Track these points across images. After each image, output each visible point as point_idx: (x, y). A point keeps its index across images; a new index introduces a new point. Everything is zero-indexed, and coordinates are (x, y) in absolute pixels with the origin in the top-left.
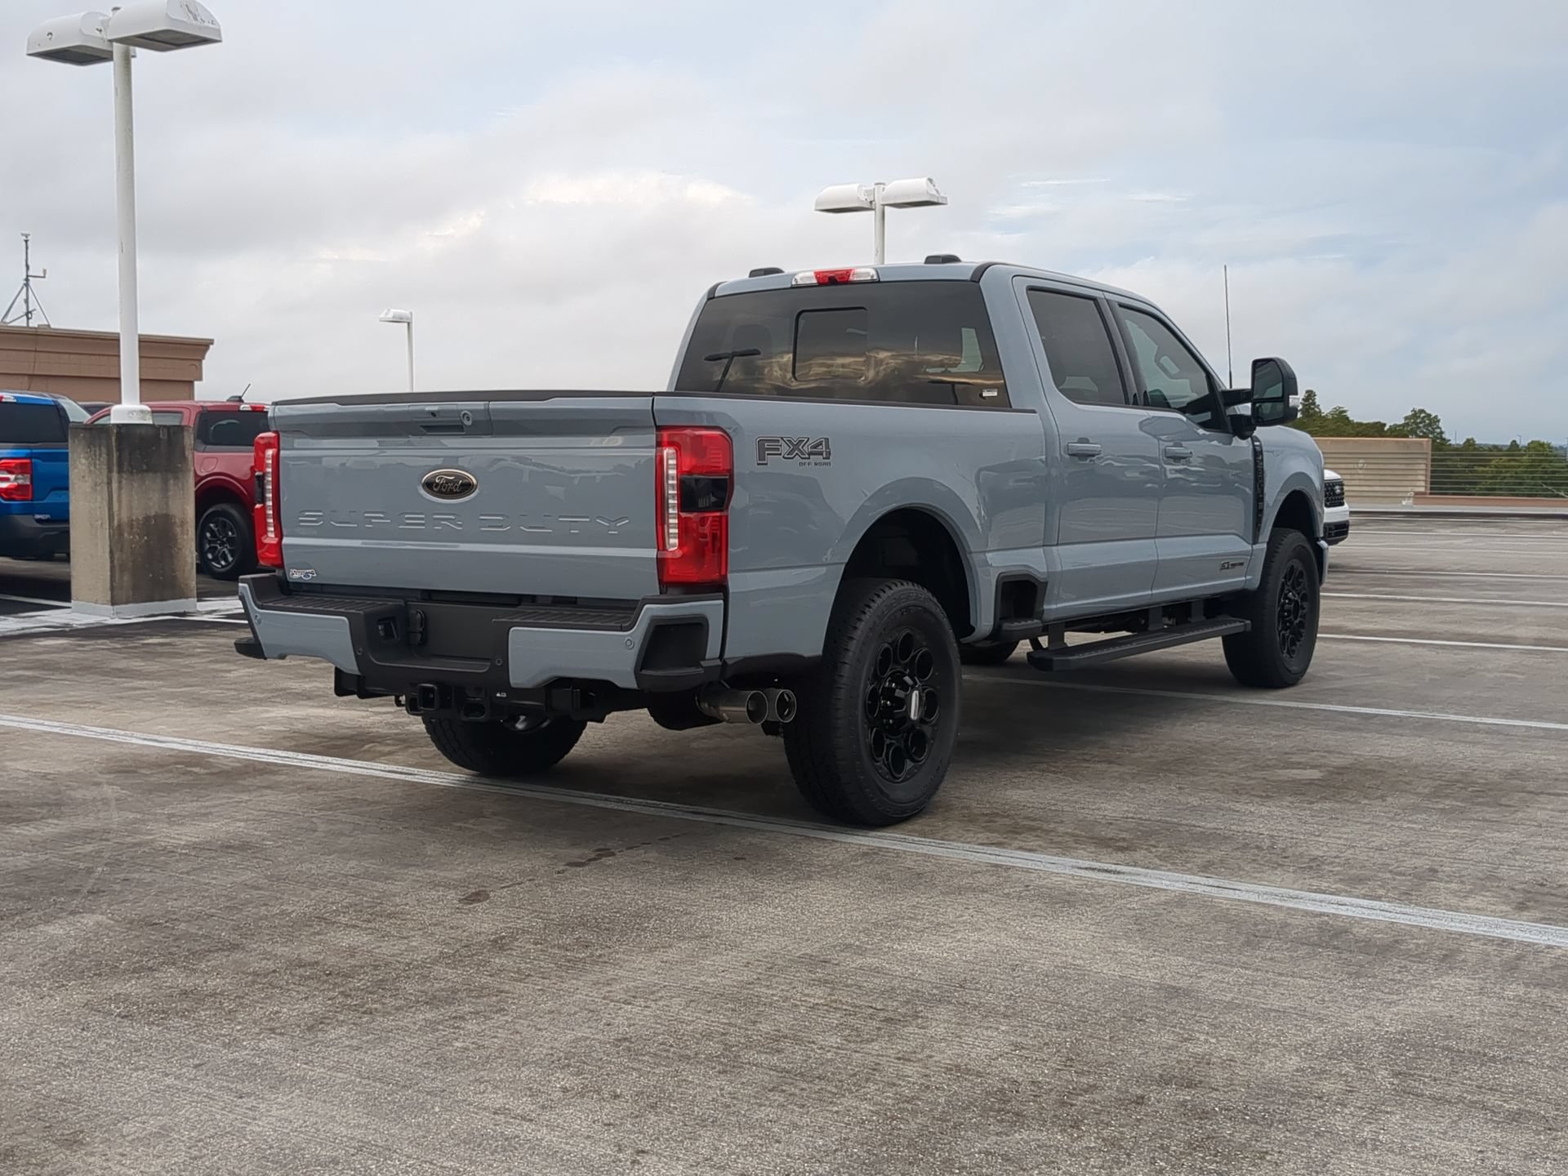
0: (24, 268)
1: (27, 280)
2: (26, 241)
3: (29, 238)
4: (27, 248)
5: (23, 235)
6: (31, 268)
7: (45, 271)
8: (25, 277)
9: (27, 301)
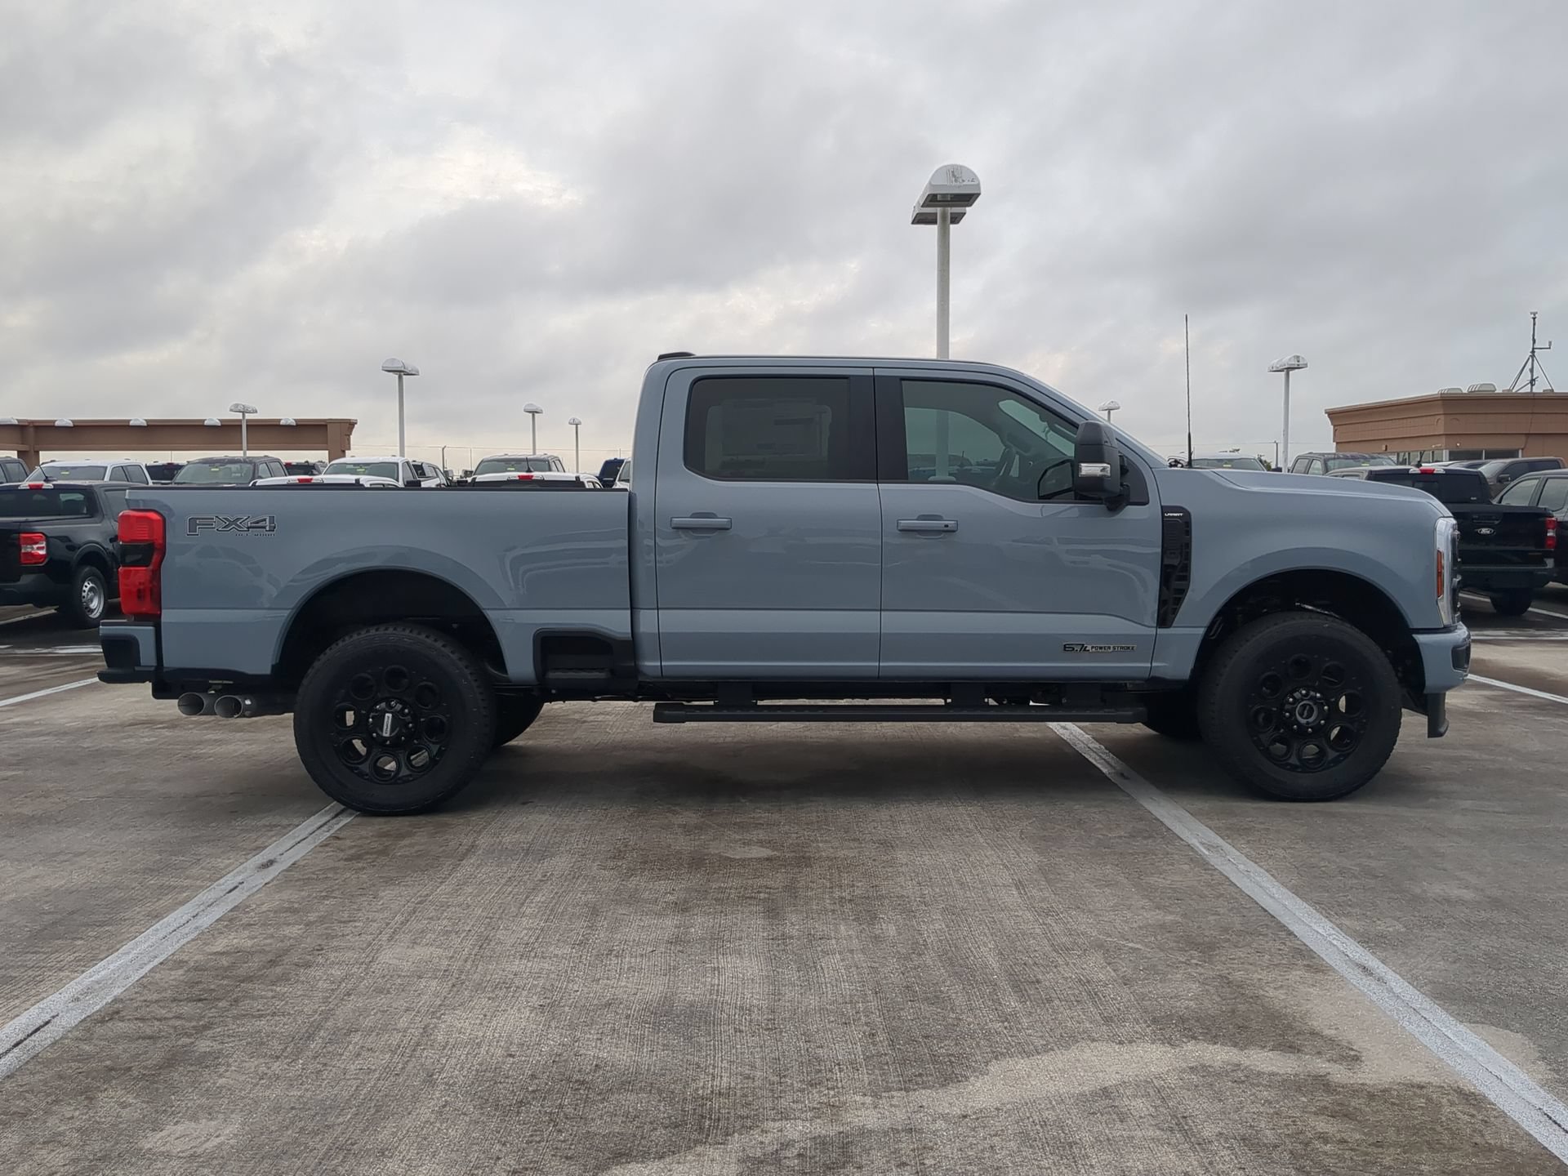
0: (1532, 342)
1: (1533, 352)
2: (1534, 319)
3: (1537, 315)
4: (1534, 324)
5: (1531, 313)
6: (1537, 341)
7: (1550, 343)
8: (1531, 350)
9: (1532, 370)
